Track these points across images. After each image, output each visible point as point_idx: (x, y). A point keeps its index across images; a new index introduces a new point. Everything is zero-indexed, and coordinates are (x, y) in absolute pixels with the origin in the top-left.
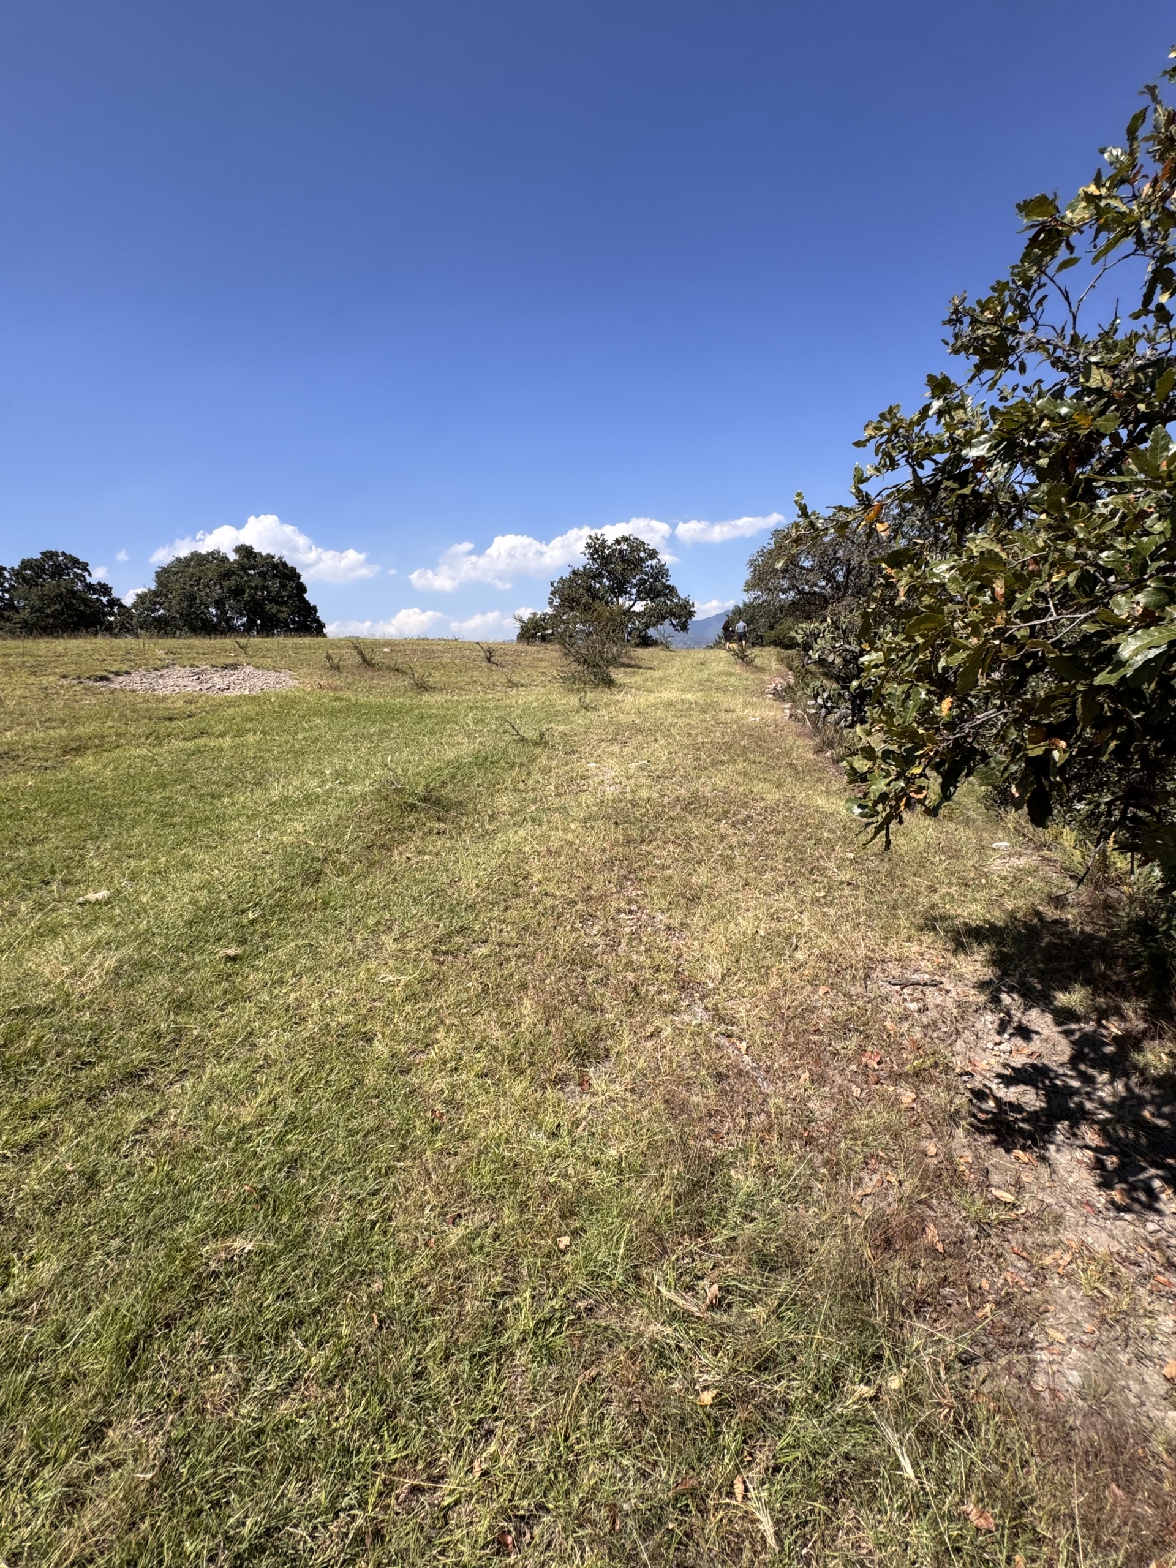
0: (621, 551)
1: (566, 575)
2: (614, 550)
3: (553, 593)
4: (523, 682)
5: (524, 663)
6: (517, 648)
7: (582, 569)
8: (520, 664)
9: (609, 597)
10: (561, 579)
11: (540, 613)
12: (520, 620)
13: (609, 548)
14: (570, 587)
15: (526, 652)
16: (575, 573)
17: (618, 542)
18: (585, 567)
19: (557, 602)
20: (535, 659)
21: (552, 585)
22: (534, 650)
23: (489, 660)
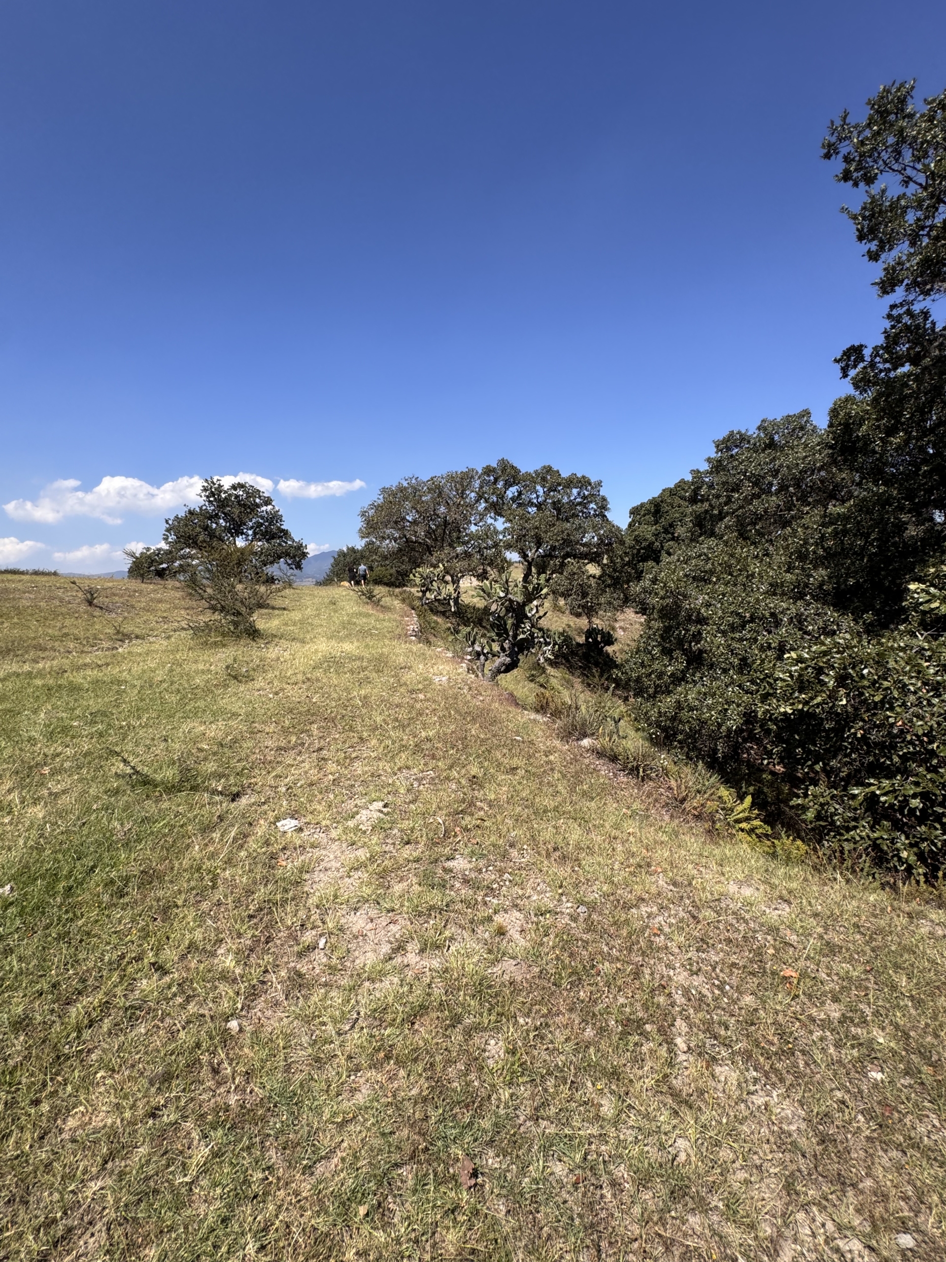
0: (237, 497)
1: (182, 514)
2: (230, 495)
3: (168, 530)
4: (138, 631)
5: (138, 605)
6: (128, 586)
7: (198, 510)
8: (133, 607)
9: (226, 536)
10: (177, 517)
11: (153, 548)
12: (132, 555)
13: (225, 492)
14: (186, 525)
15: (141, 592)
16: (191, 513)
17: (234, 487)
18: (201, 508)
19: (172, 538)
20: (152, 600)
21: (167, 522)
22: (151, 589)
23: (90, 603)
